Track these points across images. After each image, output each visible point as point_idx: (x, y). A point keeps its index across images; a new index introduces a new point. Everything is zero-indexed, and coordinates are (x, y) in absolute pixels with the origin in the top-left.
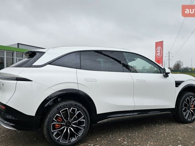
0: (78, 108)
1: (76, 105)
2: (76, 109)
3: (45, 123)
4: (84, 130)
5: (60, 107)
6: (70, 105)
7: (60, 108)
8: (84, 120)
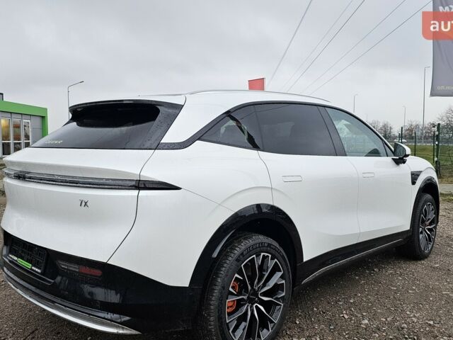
0: (273, 252)
1: (269, 245)
2: (270, 256)
3: (212, 303)
4: (284, 306)
5: (242, 254)
6: (259, 247)
7: (241, 257)
8: (284, 282)
